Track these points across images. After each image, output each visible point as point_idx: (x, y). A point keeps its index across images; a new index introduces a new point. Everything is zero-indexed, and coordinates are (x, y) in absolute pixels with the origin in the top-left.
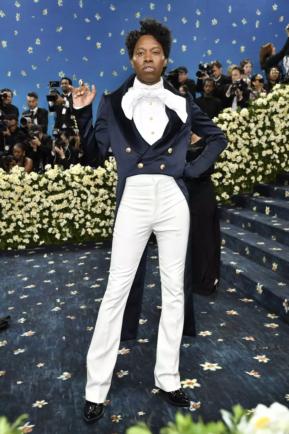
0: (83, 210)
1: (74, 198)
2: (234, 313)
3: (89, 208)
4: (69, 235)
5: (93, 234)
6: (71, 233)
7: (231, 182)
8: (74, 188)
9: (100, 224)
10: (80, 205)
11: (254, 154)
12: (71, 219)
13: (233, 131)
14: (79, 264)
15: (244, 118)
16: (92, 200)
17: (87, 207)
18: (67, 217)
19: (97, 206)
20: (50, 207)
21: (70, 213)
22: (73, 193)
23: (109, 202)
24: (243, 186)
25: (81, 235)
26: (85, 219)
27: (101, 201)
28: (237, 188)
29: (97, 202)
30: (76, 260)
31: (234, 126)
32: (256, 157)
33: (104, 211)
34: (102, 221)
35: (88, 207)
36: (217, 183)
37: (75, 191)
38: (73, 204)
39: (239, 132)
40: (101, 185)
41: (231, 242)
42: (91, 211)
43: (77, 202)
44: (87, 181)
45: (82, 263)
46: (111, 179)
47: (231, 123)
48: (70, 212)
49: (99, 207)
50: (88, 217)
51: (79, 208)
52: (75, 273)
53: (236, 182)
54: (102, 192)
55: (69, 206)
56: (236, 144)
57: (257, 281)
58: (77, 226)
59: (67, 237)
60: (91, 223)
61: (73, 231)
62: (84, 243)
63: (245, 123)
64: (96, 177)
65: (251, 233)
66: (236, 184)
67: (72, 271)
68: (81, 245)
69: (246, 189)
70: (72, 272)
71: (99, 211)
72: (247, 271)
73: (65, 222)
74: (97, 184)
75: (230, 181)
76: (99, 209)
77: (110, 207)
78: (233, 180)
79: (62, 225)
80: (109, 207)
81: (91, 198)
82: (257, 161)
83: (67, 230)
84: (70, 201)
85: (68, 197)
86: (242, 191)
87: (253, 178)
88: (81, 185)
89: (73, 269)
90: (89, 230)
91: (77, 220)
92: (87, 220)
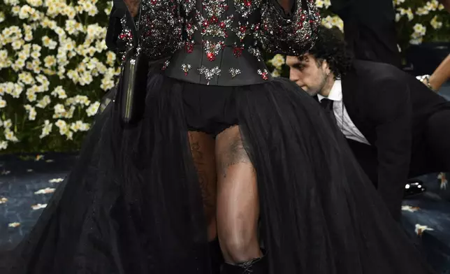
0: (47, 75)
1: (25, 47)
3: (62, 70)
4: (10, 136)
5: (70, 135)
6: (16, 130)
7: (406, 15)
8: (26, 21)
9: (87, 111)
10: (40, 63)
12: (18, 97)
14: (35, 208)
16: (68, 52)
17: (56, 68)
18: (8, 92)
19: (82, 67)
21: (15, 82)
22: (23, 32)
23: (111, 57)
24: (436, 24)
25: (41, 137)
26: (52, 98)
27: (92, 55)
29: (82, 57)
30: (28, 198)
33: (98, 78)
34: (93, 102)
35: (59, 68)
37: (27, 28)
38: (23, 61)
40: (93, 15)
42: (67, 78)
43: (33, 55)
44: (57, 5)
45: (43, 203)
48: (14, 78)
49: (87, 70)
50: (60, 91)
51: (38, 72)
52: (23, 228)
53: (417, 13)
54: (95, 33)
55: (13, 66)
58: (32, 115)
59: (5, 140)
60: (67, 108)
61: (21, 125)
62: (47, 156)
66: (418, 19)
67: (18, 224)
68: (40, 159)
69: (442, 31)
70: (17, 228)
71: (86, 79)
72: (440, 228)
73: (2, 103)
74: (81, 12)
75: (403, 12)
76: (86, 73)
77: (114, 69)
78: (410, 10)
80: (110, 69)
81: (67, 46)
83: (7, 124)
84: (14, 52)
85: (10, 44)
86: (432, 37)
88: (43, 14)
89: (19, 218)
90: (61, 125)
91: (31, 100)
92: (56, 100)
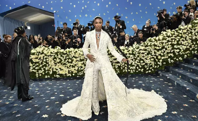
2: (187, 105)
4: (118, 72)
11: (194, 42)
13: (184, 33)
15: (190, 28)
20: (112, 61)
23: (134, 60)
24: (188, 55)
28: (186, 56)
31: (185, 31)
32: (195, 43)
36: (177, 54)
39: (187, 33)
41: (184, 77)
44: (126, 52)
46: (135, 51)
47: (184, 30)
48: (119, 63)
50: (126, 65)
53: (185, 53)
54: (131, 56)
56: (186, 38)
57: (196, 93)
58: (122, 68)
63: (190, 30)
64: (129, 50)
65: (192, 74)
68: (123, 75)
69: (190, 56)
71: (130, 63)
72: (191, 89)
73: (117, 67)
74: (129, 53)
75: (183, 53)
79: (116, 68)
82: (195, 45)
83: (118, 70)
86: (188, 57)
87: (193, 52)
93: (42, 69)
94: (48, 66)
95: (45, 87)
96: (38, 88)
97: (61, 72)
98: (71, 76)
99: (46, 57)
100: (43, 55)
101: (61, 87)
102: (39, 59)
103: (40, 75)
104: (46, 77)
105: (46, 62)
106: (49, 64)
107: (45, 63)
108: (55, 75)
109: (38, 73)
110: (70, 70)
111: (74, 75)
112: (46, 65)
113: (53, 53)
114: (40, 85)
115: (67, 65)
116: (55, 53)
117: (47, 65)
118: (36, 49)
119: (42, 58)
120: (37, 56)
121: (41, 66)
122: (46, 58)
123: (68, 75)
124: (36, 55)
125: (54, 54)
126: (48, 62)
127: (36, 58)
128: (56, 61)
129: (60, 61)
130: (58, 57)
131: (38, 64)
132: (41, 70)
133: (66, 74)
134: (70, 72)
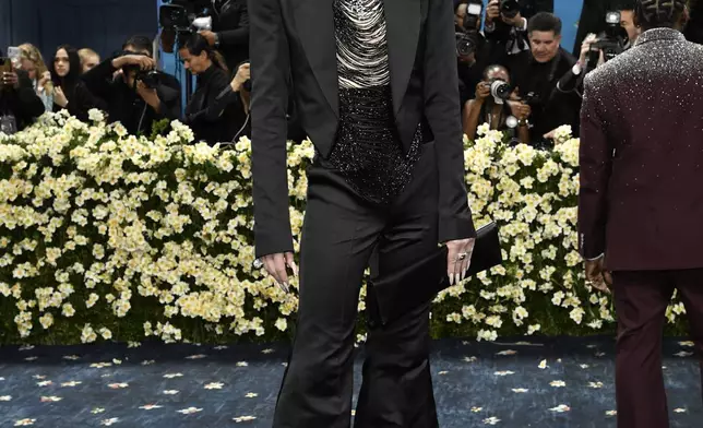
93: (62, 277)
94: (104, 260)
95: (76, 409)
96: (30, 417)
97: (192, 306)
98: (260, 331)
99: (88, 194)
100: (72, 180)
101: (192, 409)
102: (40, 210)
103: (47, 321)
104: (88, 334)
105: (89, 230)
106: (112, 243)
107: (83, 240)
108: (147, 325)
109: (31, 304)
110: (260, 295)
111: (281, 325)
112: (88, 248)
113: (140, 171)
114: (46, 391)
115: (236, 253)
116: (152, 170)
117: (98, 251)
118: (21, 136)
119: (61, 205)
120: (29, 187)
121: (53, 255)
122: (90, 204)
123: (243, 326)
124: (22, 176)
125: (146, 177)
126: (102, 229)
127: (21, 201)
128: (159, 225)
129: (186, 227)
130: (176, 197)
131: (29, 245)
132: (55, 285)
133: (226, 320)
134: (258, 304)
